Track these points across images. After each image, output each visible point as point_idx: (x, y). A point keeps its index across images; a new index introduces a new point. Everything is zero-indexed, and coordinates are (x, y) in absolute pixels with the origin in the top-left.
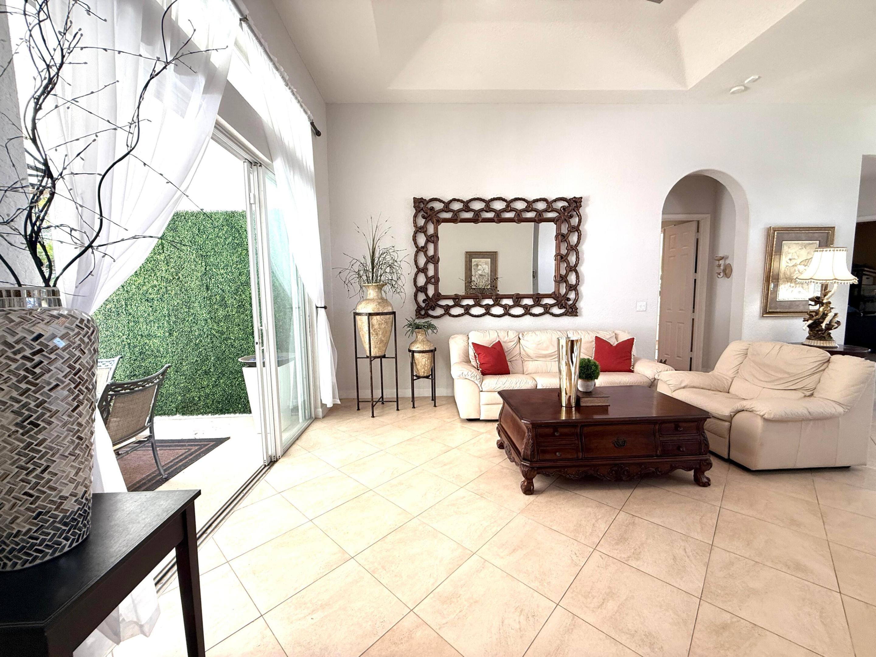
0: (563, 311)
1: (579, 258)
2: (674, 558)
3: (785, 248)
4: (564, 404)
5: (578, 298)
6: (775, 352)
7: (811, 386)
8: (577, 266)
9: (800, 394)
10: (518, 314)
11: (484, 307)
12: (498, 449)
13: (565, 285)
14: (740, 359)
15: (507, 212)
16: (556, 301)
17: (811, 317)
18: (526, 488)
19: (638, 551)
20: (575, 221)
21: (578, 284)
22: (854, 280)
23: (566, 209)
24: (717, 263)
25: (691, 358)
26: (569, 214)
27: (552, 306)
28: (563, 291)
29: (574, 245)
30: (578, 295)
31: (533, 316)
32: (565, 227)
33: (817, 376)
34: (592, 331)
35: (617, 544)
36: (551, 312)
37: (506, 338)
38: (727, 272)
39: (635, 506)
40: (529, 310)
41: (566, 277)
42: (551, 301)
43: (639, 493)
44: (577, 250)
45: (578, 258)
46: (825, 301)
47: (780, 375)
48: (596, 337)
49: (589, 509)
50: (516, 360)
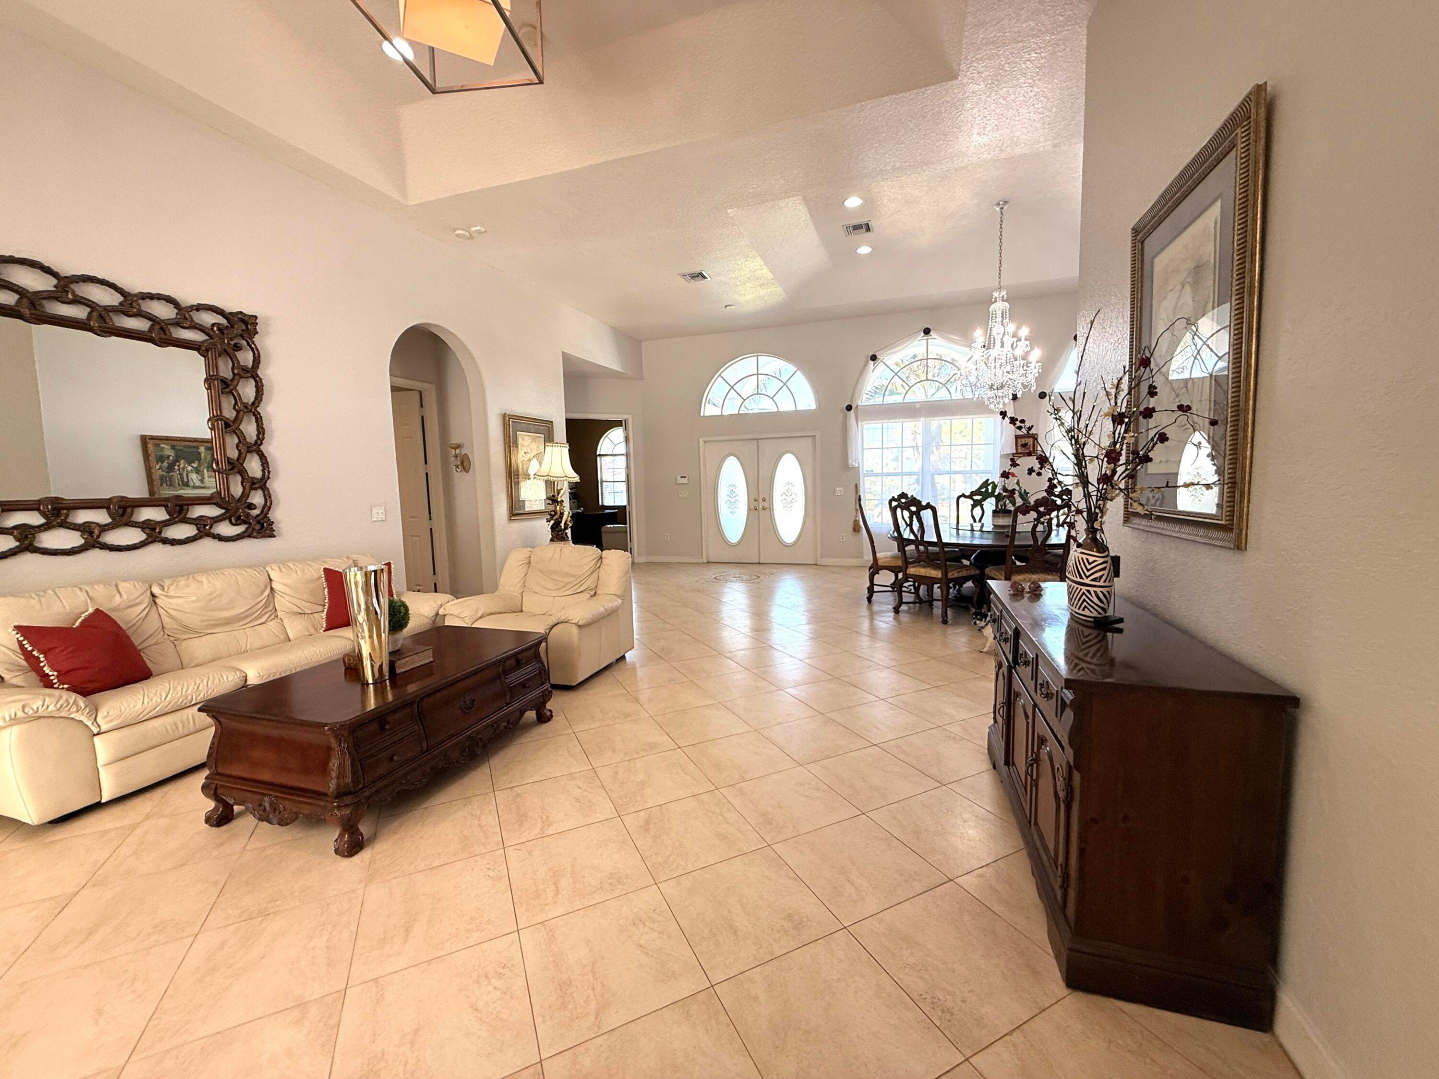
0: (240, 529)
1: (263, 429)
2: (578, 800)
3: (520, 440)
4: (370, 681)
5: (271, 504)
6: (557, 556)
7: (593, 586)
8: (261, 443)
9: (586, 595)
10: (130, 543)
11: (11, 534)
12: (214, 829)
13: (239, 478)
14: (524, 570)
15: (63, 302)
16: (223, 511)
17: (552, 516)
18: (351, 845)
19: (544, 817)
20: (246, 358)
21: (269, 478)
22: (576, 478)
23: (225, 332)
24: (453, 452)
25: (435, 584)
26: (232, 343)
27: (217, 520)
28: (237, 489)
29: (250, 403)
30: (270, 497)
31: (172, 545)
32: (226, 365)
33: (596, 574)
34: (314, 560)
35: (521, 825)
36: (216, 533)
37: (117, 599)
38: (465, 464)
39: (505, 778)
40: (160, 533)
41: (242, 464)
42: (212, 511)
43: (497, 761)
44: (259, 414)
45: (261, 430)
46: (559, 500)
47: (566, 580)
48: (325, 570)
49: (459, 814)
50: (156, 643)
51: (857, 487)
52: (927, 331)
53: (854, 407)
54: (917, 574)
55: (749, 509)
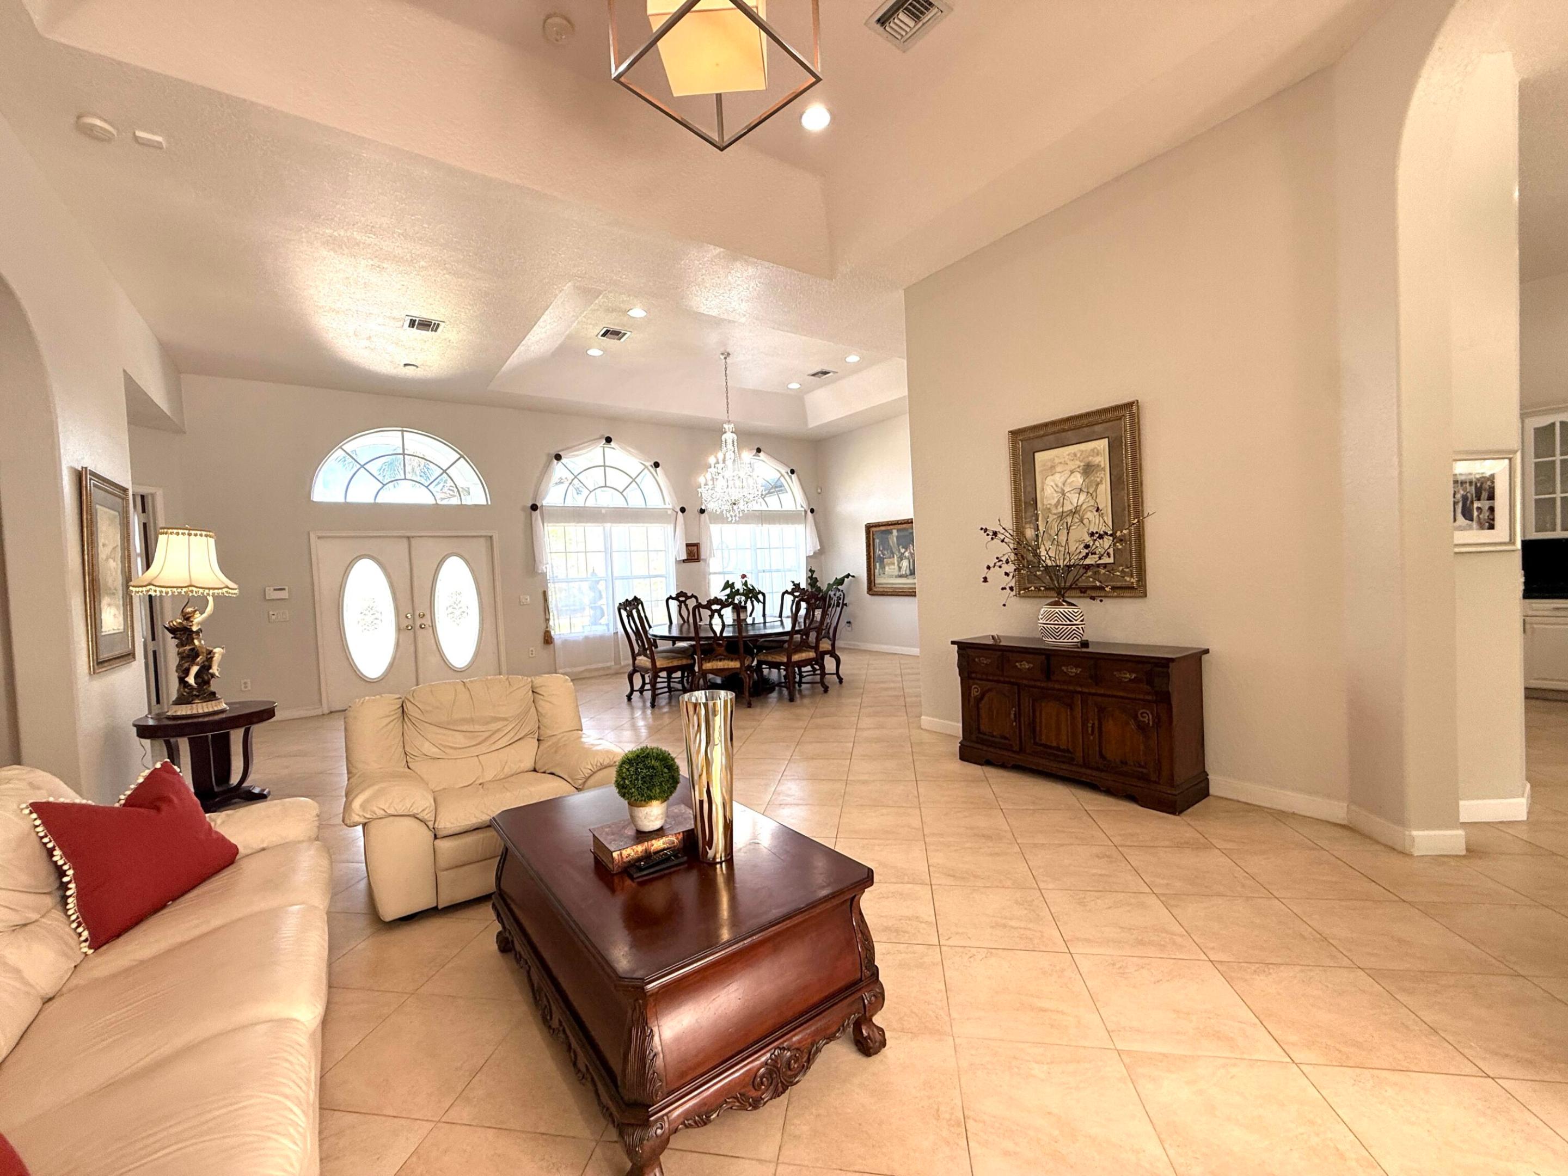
46: (195, 628)
48: (35, 808)
51: (545, 594)
52: (609, 440)
53: (539, 505)
54: (715, 667)
55: (399, 629)
